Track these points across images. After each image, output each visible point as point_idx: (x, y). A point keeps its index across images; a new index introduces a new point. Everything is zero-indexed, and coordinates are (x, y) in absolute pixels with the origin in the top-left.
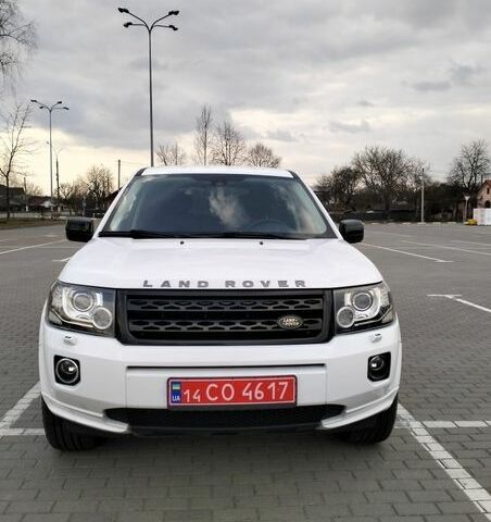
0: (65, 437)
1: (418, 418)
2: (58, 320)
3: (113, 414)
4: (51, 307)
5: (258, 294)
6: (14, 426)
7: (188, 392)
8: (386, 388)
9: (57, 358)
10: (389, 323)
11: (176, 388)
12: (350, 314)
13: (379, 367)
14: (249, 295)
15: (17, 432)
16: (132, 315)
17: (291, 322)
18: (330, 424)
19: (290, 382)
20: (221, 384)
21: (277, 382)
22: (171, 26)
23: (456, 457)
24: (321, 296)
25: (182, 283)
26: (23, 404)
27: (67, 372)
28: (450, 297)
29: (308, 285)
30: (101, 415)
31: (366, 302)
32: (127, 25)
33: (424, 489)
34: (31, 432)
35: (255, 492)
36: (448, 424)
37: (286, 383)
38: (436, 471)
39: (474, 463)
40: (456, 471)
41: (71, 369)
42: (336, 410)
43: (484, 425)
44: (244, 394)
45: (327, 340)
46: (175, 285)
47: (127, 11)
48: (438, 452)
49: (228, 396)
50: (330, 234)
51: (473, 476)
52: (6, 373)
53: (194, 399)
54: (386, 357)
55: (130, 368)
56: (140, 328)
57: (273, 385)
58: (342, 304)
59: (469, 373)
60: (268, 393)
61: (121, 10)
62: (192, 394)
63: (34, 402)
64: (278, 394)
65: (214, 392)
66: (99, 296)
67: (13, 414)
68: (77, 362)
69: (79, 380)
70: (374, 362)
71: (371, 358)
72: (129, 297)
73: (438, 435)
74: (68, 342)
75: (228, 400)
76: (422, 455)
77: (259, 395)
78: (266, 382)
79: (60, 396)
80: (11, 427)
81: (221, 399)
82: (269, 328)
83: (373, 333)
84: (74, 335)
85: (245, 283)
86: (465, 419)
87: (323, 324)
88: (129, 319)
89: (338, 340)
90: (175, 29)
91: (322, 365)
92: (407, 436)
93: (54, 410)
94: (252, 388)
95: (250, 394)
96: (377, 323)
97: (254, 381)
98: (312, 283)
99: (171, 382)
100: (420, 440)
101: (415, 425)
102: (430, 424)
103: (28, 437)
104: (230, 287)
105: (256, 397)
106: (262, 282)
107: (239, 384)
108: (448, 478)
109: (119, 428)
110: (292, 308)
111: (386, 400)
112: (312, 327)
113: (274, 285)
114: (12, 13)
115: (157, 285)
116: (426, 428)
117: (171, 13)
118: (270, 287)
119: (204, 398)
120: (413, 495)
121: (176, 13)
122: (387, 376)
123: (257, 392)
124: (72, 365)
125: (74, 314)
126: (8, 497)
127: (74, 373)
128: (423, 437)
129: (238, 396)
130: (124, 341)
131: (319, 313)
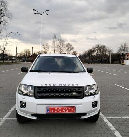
0: (21, 120)
1: (105, 116)
2: (21, 93)
3: (33, 115)
4: (19, 90)
5: (67, 87)
6: (9, 117)
7: (50, 110)
8: (97, 109)
9: (21, 102)
10: (97, 94)
11: (48, 109)
12: (88, 92)
13: (95, 104)
14: (65, 88)
15: (9, 119)
16: (38, 92)
17: (74, 94)
18: (83, 117)
19: (74, 108)
20: (58, 108)
21: (71, 108)
22: (46, 14)
23: (113, 126)
24: (81, 88)
25: (49, 84)
26: (10, 112)
27: (23, 105)
28: (116, 84)
29: (79, 85)
30: (30, 115)
31: (92, 89)
32: (35, 14)
33: (105, 133)
34: (12, 118)
35: (66, 133)
36: (112, 118)
37: (73, 108)
38: (108, 129)
39: (118, 127)
40: (113, 129)
41: (24, 104)
42: (85, 114)
43: (121, 118)
44: (63, 111)
45: (83, 98)
46: (48, 85)
47: (35, 10)
48: (109, 124)
49: (60, 111)
50: (84, 71)
51: (117, 130)
52: (6, 104)
54: (96, 102)
55: (37, 104)
56: (40, 95)
57: (70, 108)
58: (86, 89)
59: (118, 105)
60: (69, 110)
61: (34, 10)
62: (51, 111)
63: (13, 111)
64: (71, 111)
65: (56, 110)
66: (30, 87)
67: (8, 114)
68: (25, 103)
69: (26, 107)
70: (94, 103)
71: (93, 102)
72: (37, 88)
73: (110, 120)
74: (23, 98)
75: (60, 112)
76: (105, 125)
77: (67, 111)
78: (68, 108)
79: (21, 110)
80: (8, 117)
81: (58, 112)
82: (69, 95)
83: (93, 96)
84: (25, 97)
85: (64, 84)
86: (116, 116)
87: (82, 94)
88: (37, 93)
89: (85, 98)
90: (47, 15)
91: (81, 104)
92: (102, 120)
93: (19, 114)
94: (65, 109)
95: (65, 111)
96: (94, 94)
97: (66, 108)
98: (80, 85)
99: (47, 108)
100: (105, 121)
101: (104, 118)
102: (108, 117)
103: (12, 120)
104: (61, 86)
105: (66, 111)
106: (68, 84)
107: (62, 108)
108: (111, 130)
109: (34, 118)
110: (75, 90)
111: (97, 112)
112: (79, 95)
113: (71, 85)
114: (6, 10)
115: (44, 85)
116: (107, 118)
117: (46, 11)
118: (70, 86)
119: (54, 111)
120: (102, 134)
121: (48, 11)
122: (97, 106)
123: (66, 110)
124: (24, 103)
125: (24, 91)
126: (8, 134)
127: (24, 105)
128: (106, 121)
129: (62, 111)
130: (36, 98)
131: (81, 92)
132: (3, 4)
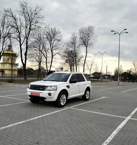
18: (45, 100)
19: (39, 94)
29: (45, 85)
32: (115, 34)
47: (113, 31)
53: (32, 95)
56: (31, 88)
58: (47, 88)
61: (112, 31)
69: (27, 92)
71: (48, 93)
82: (39, 89)
89: (45, 91)
90: (127, 33)
99: (31, 93)
110: (42, 87)
112: (43, 89)
117: (125, 30)
121: (126, 29)
122: (51, 96)
129: (35, 95)
132: (90, 29)
